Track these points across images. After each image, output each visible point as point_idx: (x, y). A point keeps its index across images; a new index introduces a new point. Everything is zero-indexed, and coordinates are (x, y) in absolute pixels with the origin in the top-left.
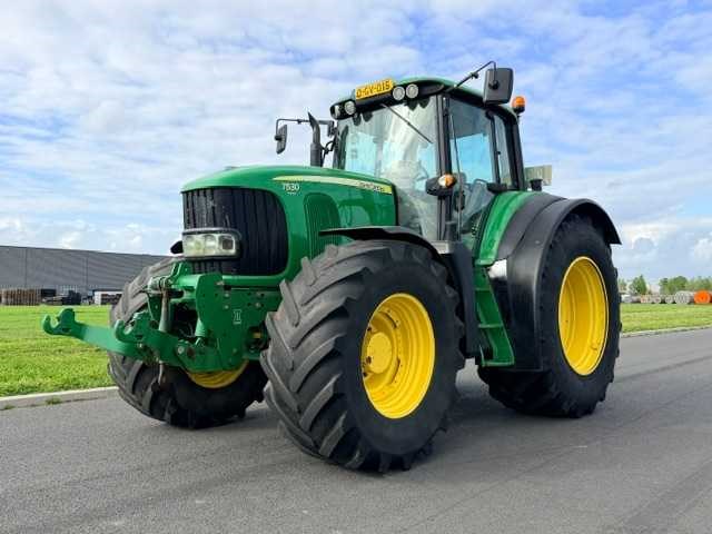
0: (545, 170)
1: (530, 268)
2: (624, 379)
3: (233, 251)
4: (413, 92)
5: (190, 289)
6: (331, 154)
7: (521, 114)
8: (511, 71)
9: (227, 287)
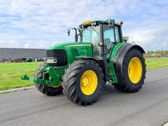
0: (128, 37)
1: (121, 61)
2: (146, 84)
3: (56, 62)
4: (95, 24)
5: (48, 70)
6: (79, 36)
7: (122, 25)
8: (114, 20)
9: (55, 69)
